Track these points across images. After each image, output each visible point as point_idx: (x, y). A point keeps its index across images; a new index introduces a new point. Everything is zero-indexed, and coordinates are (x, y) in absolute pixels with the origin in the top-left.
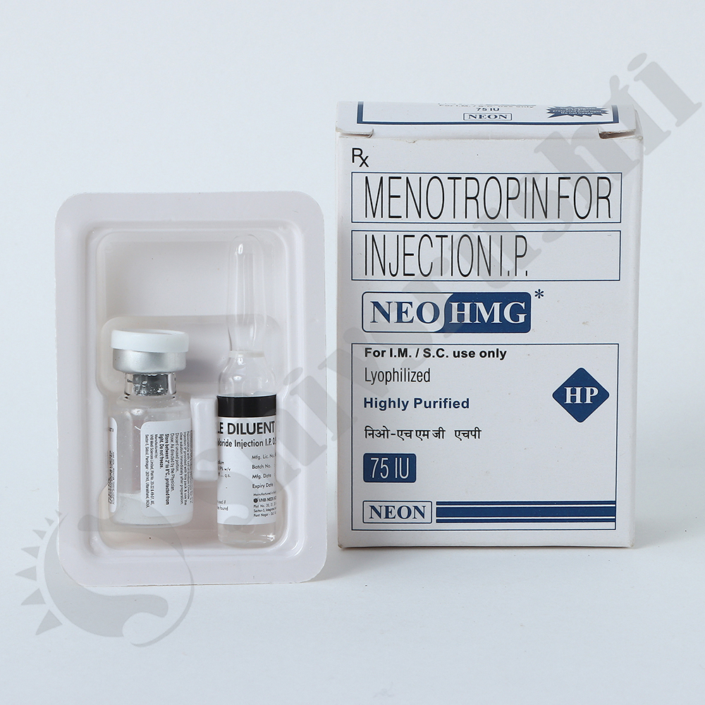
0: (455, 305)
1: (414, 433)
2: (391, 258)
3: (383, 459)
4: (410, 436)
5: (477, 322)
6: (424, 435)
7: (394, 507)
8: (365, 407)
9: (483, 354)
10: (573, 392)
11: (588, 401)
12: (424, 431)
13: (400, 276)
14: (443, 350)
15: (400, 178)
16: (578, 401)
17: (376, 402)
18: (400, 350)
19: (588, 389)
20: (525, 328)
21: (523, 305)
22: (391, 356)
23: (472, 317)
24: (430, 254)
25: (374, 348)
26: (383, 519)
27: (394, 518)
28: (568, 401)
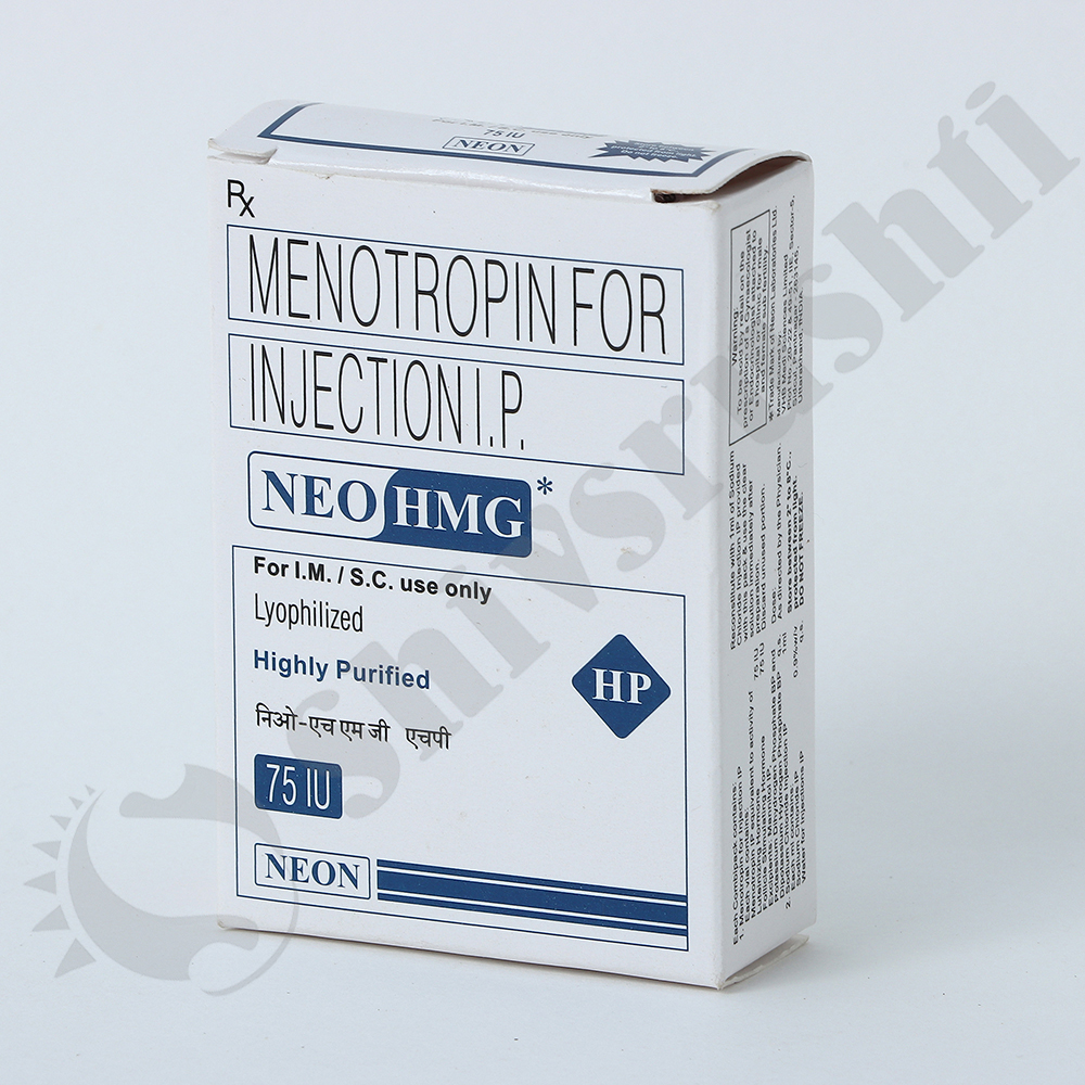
0: (402, 492)
1: (337, 725)
2: (293, 393)
3: (287, 768)
4: (331, 730)
5: (440, 527)
6: (354, 731)
7: (306, 860)
8: (256, 667)
9: (452, 590)
10: (608, 678)
11: (634, 699)
12: (354, 723)
13: (309, 427)
14: (384, 575)
15: (306, 243)
16: (617, 697)
17: (274, 659)
18: (311, 566)
19: (634, 677)
20: (522, 547)
21: (517, 504)
22: (298, 577)
23: (432, 519)
24: (359, 392)
25: (270, 558)
26: (288, 882)
27: (307, 881)
28: (600, 695)
